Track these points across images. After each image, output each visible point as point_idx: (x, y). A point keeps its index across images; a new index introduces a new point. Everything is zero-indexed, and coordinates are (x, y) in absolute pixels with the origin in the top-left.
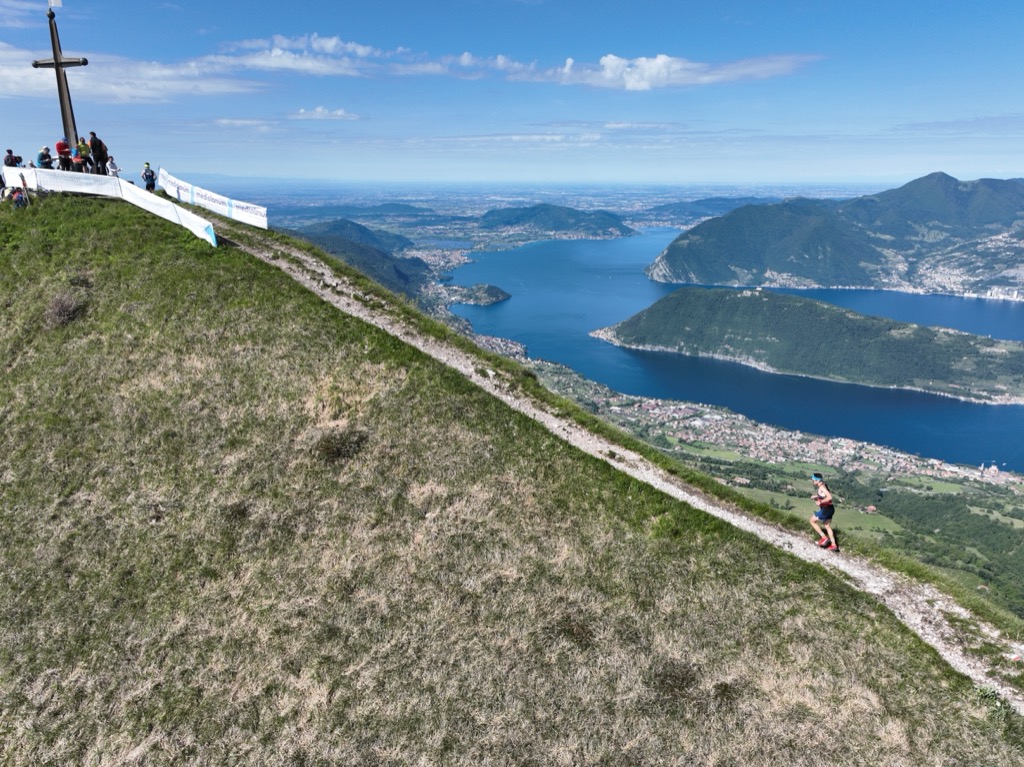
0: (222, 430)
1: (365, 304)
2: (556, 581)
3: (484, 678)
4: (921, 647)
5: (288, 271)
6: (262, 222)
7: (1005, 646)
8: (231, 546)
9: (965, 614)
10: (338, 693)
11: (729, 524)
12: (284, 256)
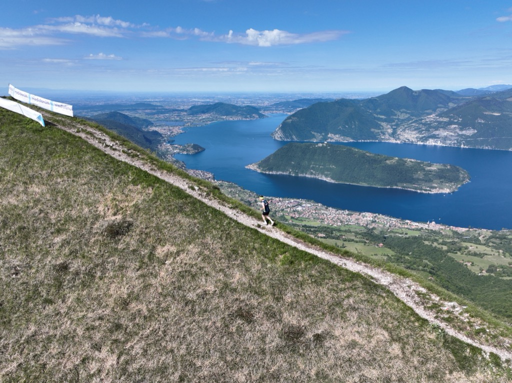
0: (52, 224)
1: (129, 155)
2: (234, 290)
3: (199, 343)
4: (407, 308)
5: (86, 139)
6: (70, 113)
7: (442, 304)
8: (59, 285)
9: (424, 290)
10: (122, 358)
11: (316, 257)
12: (83, 131)
